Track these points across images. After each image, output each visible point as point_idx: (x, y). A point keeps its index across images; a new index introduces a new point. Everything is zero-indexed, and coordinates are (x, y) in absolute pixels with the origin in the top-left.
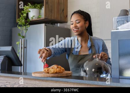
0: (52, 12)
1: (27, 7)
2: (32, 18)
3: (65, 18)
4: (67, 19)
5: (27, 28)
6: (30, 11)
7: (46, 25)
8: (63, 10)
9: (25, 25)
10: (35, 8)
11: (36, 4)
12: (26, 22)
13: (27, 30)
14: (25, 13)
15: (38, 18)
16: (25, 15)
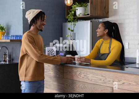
0: (96, 10)
1: (75, 6)
2: (79, 15)
3: (107, 14)
4: (108, 15)
5: (75, 24)
6: (77, 10)
7: (91, 22)
8: (105, 8)
9: (73, 21)
10: (81, 6)
11: (82, 3)
12: (74, 19)
13: (75, 25)
14: (73, 11)
15: (84, 15)
16: (73, 12)
